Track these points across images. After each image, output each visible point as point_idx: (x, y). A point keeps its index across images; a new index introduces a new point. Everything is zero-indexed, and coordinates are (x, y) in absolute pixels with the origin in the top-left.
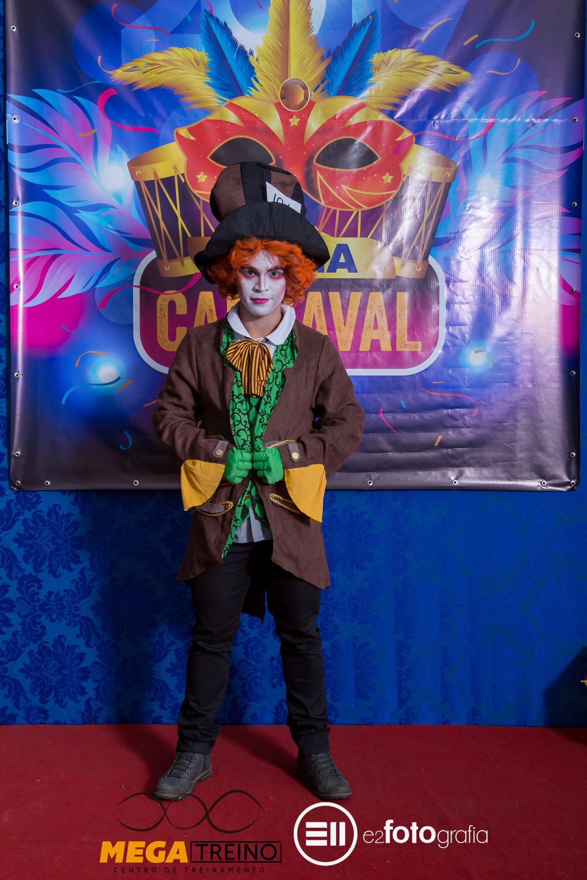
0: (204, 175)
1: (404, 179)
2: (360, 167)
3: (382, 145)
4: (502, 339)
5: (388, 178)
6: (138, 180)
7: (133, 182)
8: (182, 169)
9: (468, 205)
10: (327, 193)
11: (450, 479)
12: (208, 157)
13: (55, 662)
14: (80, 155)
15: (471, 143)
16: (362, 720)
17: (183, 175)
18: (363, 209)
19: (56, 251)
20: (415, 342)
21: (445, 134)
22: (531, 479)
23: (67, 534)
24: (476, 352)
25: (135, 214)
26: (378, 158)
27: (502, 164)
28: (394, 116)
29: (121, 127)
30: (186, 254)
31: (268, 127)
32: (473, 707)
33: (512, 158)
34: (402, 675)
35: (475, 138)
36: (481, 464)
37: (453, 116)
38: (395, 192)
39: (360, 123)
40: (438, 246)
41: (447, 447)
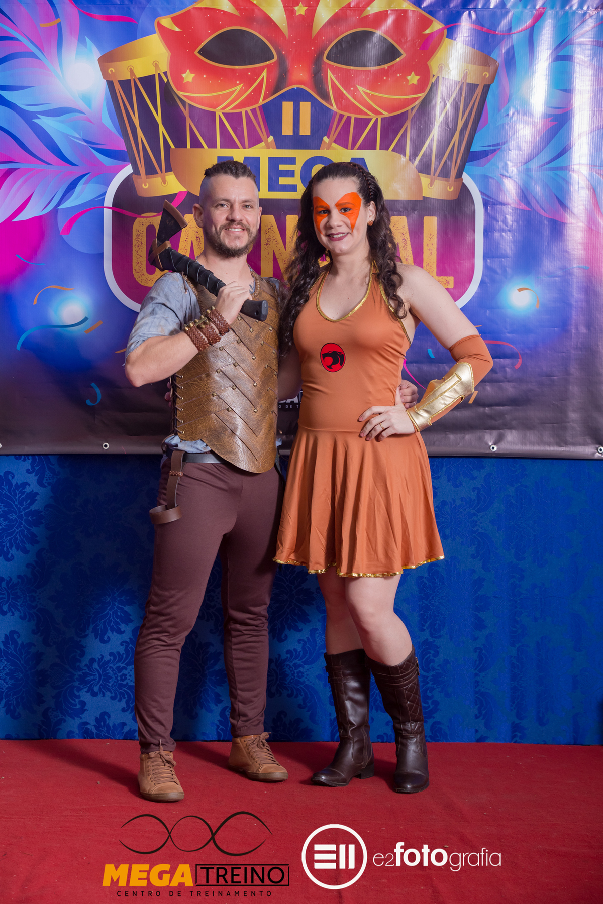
0: (191, 73)
1: (433, 80)
2: (380, 65)
3: (407, 39)
4: (551, 275)
5: (413, 79)
6: (110, 80)
7: (105, 81)
8: (164, 67)
9: (511, 113)
10: (339, 96)
11: (487, 444)
12: (196, 53)
13: (6, 663)
14: (41, 49)
15: (515, 36)
16: (379, 737)
17: (165, 73)
18: (383, 116)
19: (11, 164)
20: (446, 277)
21: (482, 25)
22: (585, 444)
23: (22, 508)
24: (520, 290)
25: (107, 121)
26: (402, 55)
27: (551, 62)
28: (421, 4)
29: (90, 15)
30: (169, 169)
31: (269, 16)
32: (514, 722)
33: (563, 56)
34: (428, 683)
35: (520, 32)
36: (526, 426)
37: (492, 6)
38: (422, 95)
39: (381, 12)
40: (474, 161)
41: (484, 405)
